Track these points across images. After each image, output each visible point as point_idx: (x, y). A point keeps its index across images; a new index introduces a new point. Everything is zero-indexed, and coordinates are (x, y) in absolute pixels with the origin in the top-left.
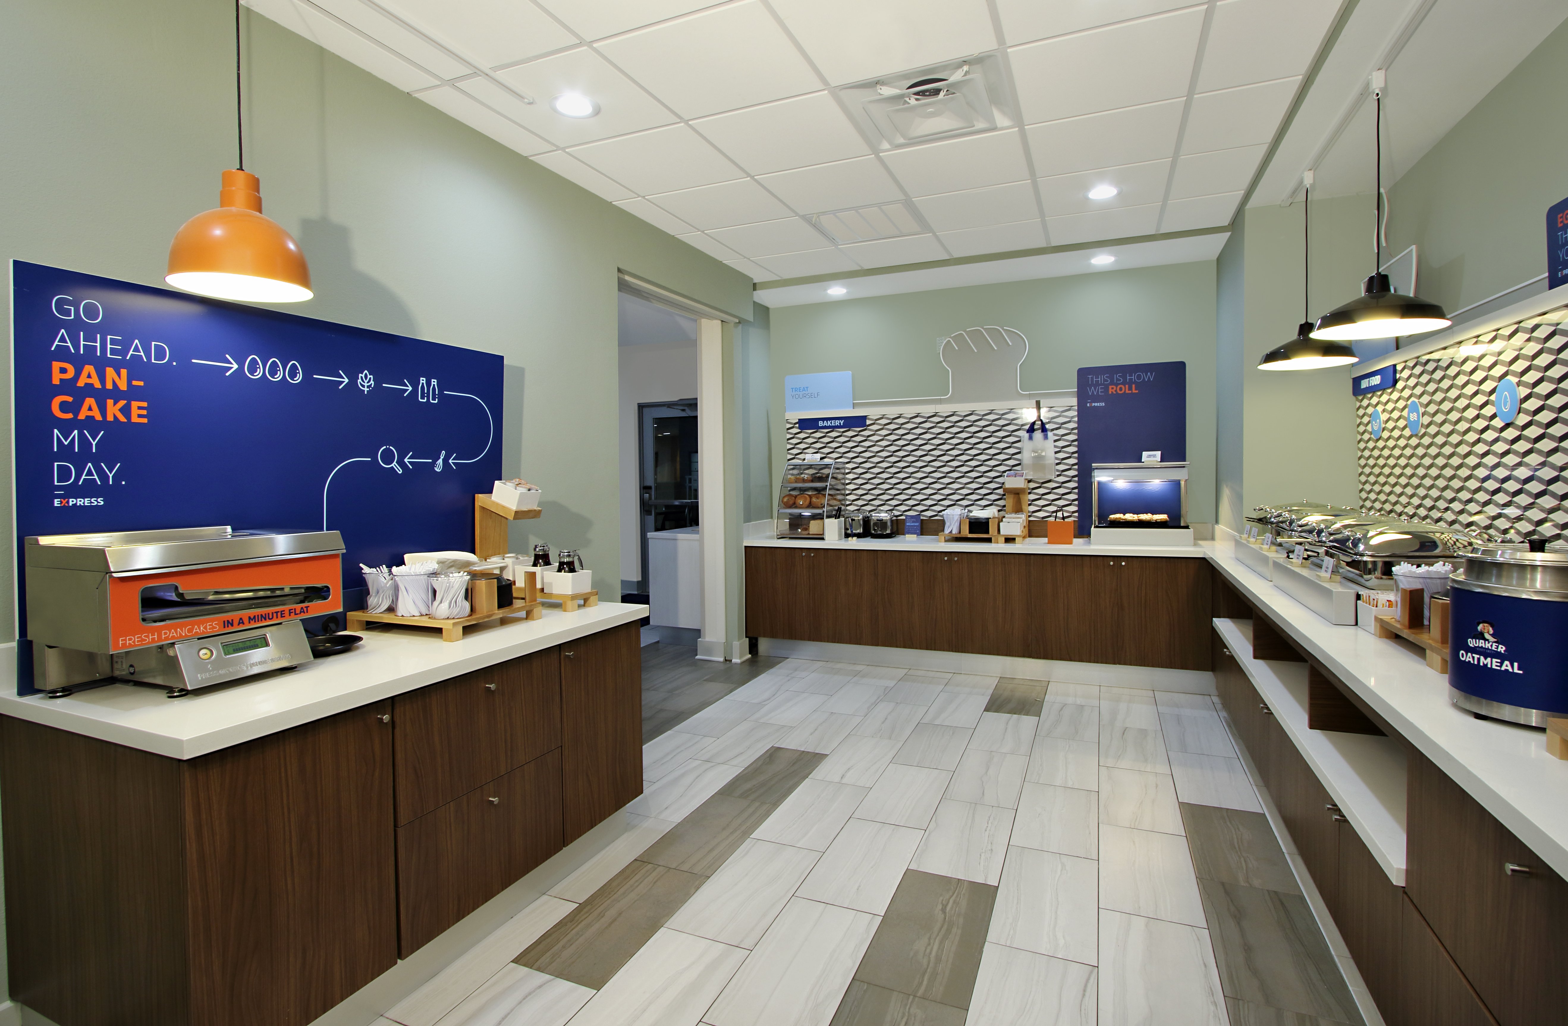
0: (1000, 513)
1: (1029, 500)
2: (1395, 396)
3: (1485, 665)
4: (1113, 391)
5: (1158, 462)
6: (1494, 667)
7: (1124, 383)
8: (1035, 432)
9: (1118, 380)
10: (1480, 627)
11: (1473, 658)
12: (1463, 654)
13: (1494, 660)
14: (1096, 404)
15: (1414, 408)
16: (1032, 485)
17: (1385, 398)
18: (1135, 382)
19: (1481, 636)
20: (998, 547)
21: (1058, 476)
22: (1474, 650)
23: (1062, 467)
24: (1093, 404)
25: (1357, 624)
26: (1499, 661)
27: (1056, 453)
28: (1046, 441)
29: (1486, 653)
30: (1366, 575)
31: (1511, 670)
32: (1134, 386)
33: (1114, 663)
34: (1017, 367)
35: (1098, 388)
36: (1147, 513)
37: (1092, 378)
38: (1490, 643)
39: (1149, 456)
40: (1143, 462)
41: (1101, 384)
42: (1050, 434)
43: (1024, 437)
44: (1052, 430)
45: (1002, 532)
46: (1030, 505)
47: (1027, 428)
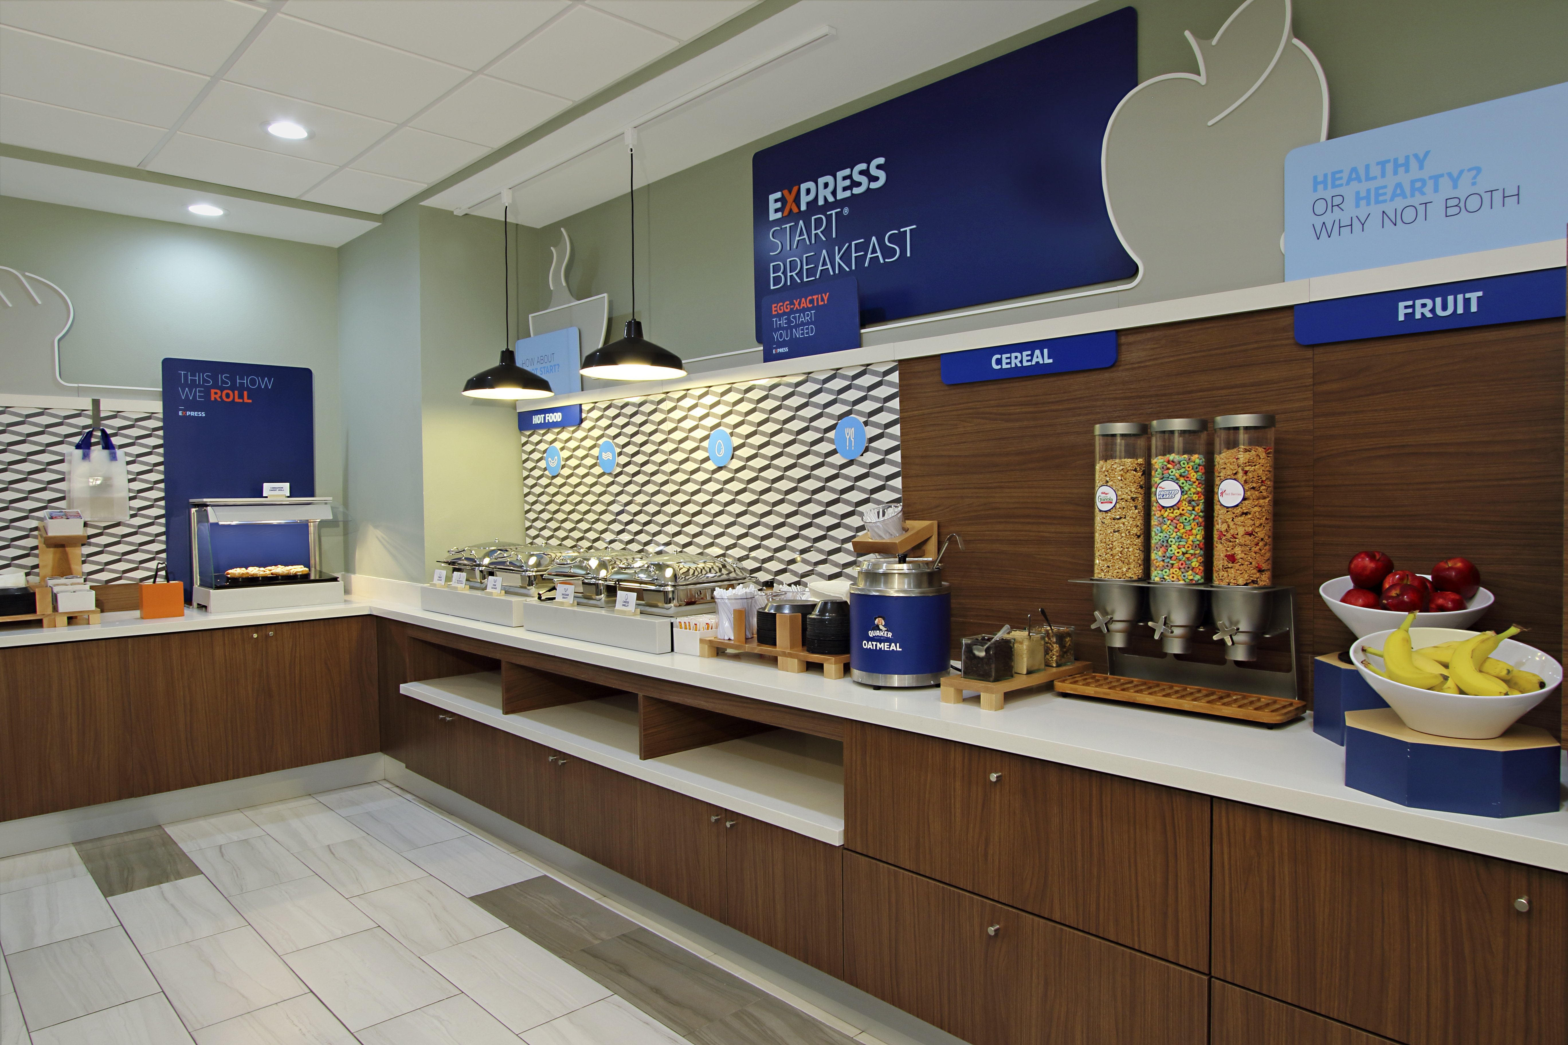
0: (28, 577)
1: (83, 555)
2: (580, 434)
3: (880, 649)
4: (217, 397)
5: (288, 497)
6: (886, 649)
7: (233, 388)
8: (93, 448)
9: (223, 382)
10: (876, 622)
11: (873, 645)
12: (865, 644)
13: (886, 644)
14: (192, 414)
15: (606, 448)
16: (91, 531)
17: (564, 435)
18: (248, 389)
19: (877, 628)
20: (60, 633)
21: (132, 516)
22: (873, 639)
23: (137, 503)
24: (188, 413)
25: (672, 650)
26: (888, 644)
27: (130, 481)
28: (114, 463)
29: (880, 640)
30: (667, 604)
31: (895, 650)
32: (245, 393)
33: (262, 773)
34: (54, 341)
35: (196, 391)
36: (276, 565)
37: (186, 376)
38: (883, 633)
39: (274, 489)
40: (267, 497)
41: (199, 386)
42: (120, 453)
43: (71, 454)
44: (122, 446)
45: (61, 609)
46: (84, 562)
47: (77, 442)
